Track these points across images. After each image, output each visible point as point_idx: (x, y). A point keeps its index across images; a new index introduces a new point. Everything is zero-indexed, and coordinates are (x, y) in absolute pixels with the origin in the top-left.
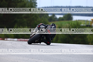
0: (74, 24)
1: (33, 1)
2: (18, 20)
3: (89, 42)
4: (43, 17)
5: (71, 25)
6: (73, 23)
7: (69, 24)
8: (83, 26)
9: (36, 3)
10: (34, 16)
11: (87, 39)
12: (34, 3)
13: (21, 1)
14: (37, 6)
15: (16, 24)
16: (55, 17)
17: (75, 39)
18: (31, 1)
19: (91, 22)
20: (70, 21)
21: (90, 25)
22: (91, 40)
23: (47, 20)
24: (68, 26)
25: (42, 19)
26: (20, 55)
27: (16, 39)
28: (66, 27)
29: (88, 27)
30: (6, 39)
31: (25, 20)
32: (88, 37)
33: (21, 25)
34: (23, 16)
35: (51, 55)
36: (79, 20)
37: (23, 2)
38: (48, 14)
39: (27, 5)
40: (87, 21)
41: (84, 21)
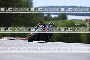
0: (68, 24)
1: (29, 1)
2: (15, 19)
3: (83, 41)
4: (38, 17)
5: (66, 24)
6: (67, 22)
7: (64, 23)
8: (77, 25)
9: (32, 3)
10: (30, 16)
11: (81, 38)
12: (30, 3)
13: (17, 1)
14: (33, 6)
15: (13, 24)
16: (50, 17)
17: (70, 38)
18: (27, 1)
19: (85, 21)
20: (65, 21)
21: (84, 24)
22: (85, 38)
23: (42, 19)
24: (63, 26)
25: (38, 18)
26: (17, 53)
27: (13, 38)
28: (61, 26)
29: (82, 26)
30: (2, 38)
31: (21, 19)
32: (82, 36)
33: (18, 24)
34: (19, 15)
35: (47, 53)
36: (73, 20)
37: (20, 1)
38: (43, 14)
39: (23, 5)
40: (81, 20)
41: (78, 20)
